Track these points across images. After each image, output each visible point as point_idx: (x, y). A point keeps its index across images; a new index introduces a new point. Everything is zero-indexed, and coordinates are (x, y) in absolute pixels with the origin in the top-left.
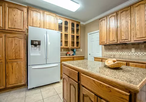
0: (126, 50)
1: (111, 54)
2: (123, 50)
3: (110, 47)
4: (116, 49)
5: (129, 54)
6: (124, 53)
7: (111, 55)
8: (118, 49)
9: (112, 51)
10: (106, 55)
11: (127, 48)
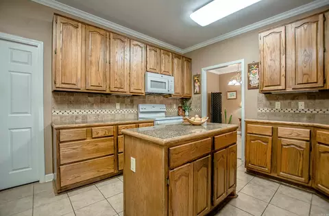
0: (108, 106)
1: (76, 113)
2: (104, 106)
3: (72, 98)
4: (89, 102)
5: (113, 112)
6: (104, 111)
7: (77, 117)
8: (93, 104)
9: (80, 108)
10: (61, 117)
11: (109, 102)
